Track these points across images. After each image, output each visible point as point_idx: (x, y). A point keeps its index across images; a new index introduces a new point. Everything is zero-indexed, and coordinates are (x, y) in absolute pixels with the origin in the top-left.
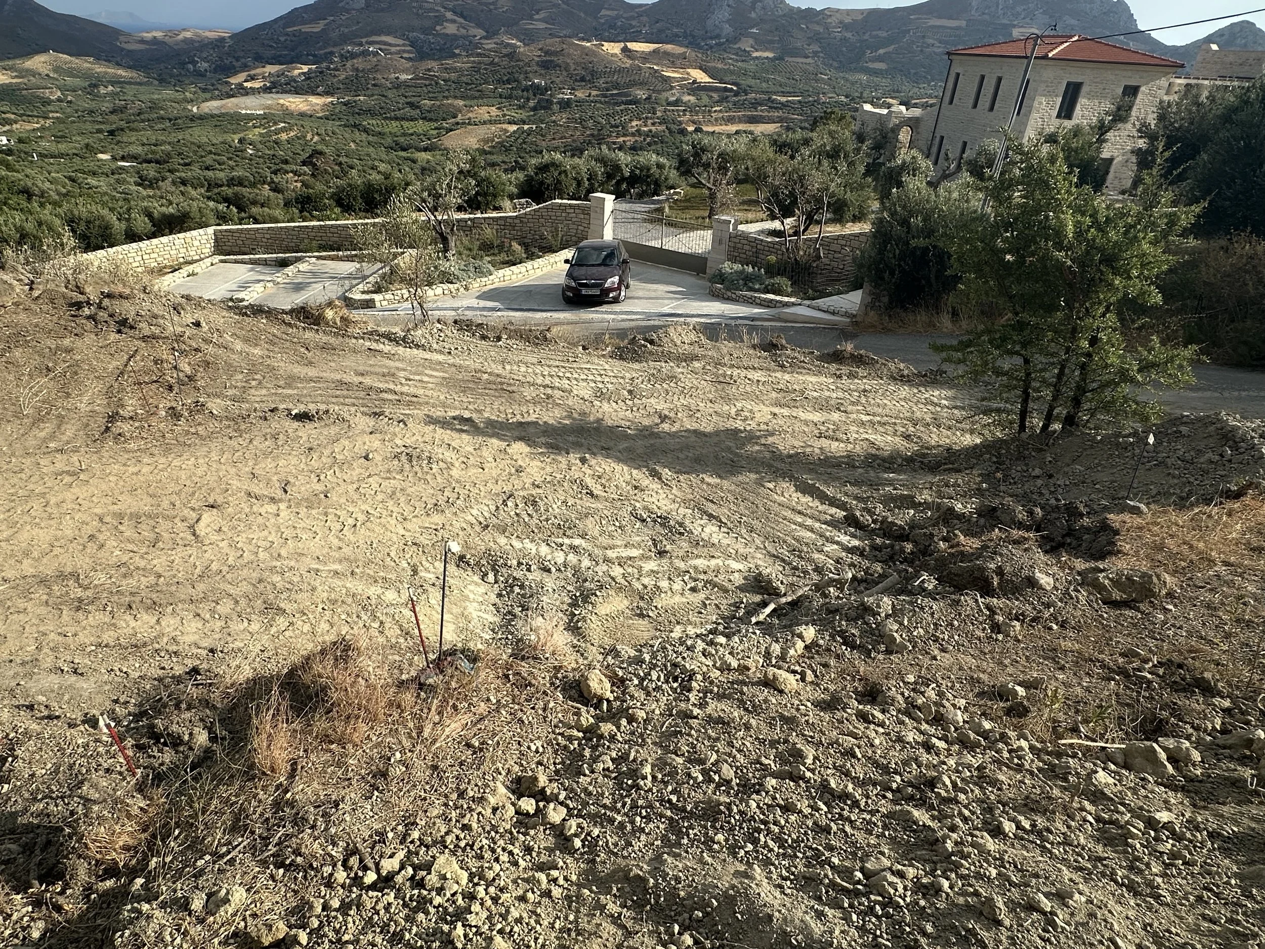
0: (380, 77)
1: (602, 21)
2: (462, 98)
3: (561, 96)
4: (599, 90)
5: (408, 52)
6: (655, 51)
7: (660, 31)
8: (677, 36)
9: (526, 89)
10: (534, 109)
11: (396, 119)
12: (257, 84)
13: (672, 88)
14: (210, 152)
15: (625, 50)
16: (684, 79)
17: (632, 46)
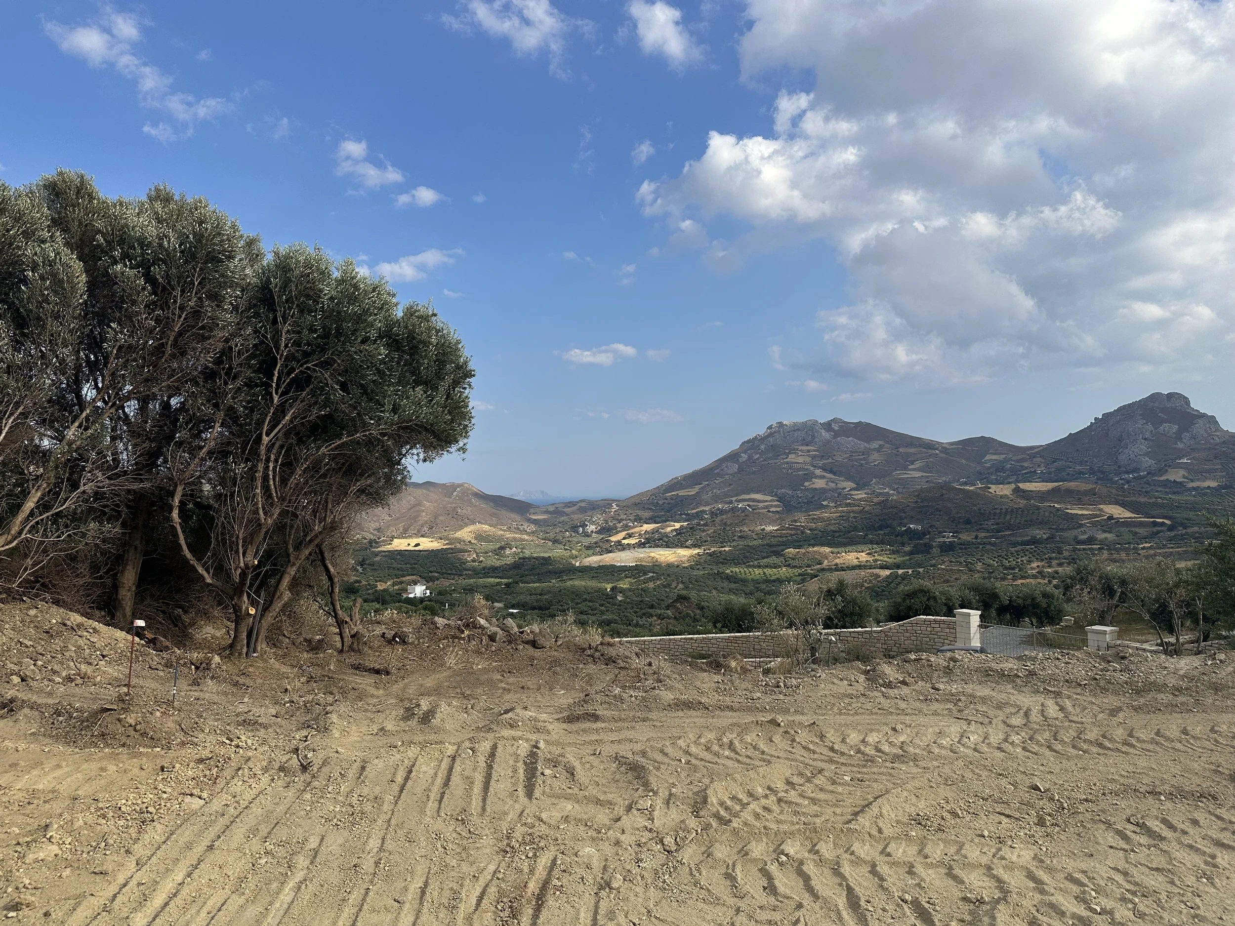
0: (746, 529)
1: (988, 465)
2: (830, 546)
3: (942, 540)
4: (988, 531)
5: (776, 506)
6: (1055, 490)
7: (1059, 470)
8: (1081, 473)
9: (901, 534)
10: (911, 553)
11: (759, 567)
12: (632, 541)
13: (1081, 526)
14: (585, 600)
15: (1017, 490)
16: (1096, 516)
17: (1024, 486)
